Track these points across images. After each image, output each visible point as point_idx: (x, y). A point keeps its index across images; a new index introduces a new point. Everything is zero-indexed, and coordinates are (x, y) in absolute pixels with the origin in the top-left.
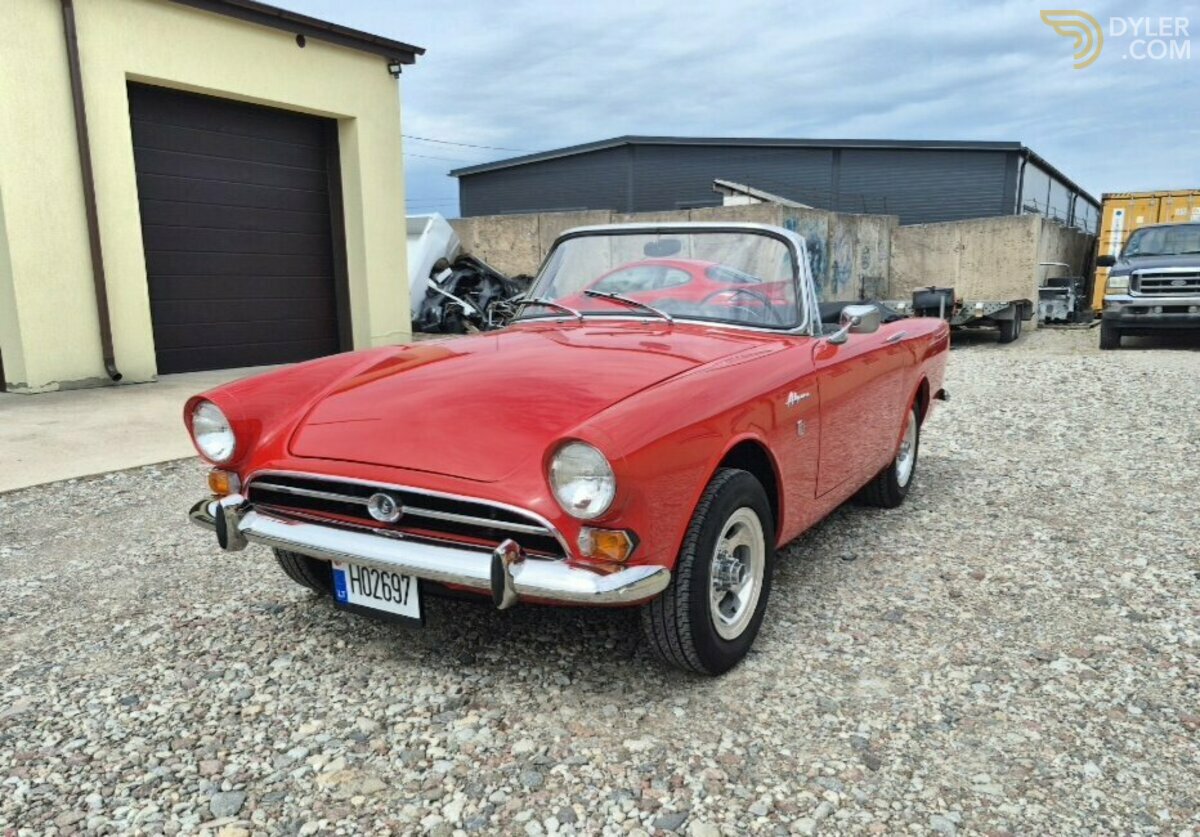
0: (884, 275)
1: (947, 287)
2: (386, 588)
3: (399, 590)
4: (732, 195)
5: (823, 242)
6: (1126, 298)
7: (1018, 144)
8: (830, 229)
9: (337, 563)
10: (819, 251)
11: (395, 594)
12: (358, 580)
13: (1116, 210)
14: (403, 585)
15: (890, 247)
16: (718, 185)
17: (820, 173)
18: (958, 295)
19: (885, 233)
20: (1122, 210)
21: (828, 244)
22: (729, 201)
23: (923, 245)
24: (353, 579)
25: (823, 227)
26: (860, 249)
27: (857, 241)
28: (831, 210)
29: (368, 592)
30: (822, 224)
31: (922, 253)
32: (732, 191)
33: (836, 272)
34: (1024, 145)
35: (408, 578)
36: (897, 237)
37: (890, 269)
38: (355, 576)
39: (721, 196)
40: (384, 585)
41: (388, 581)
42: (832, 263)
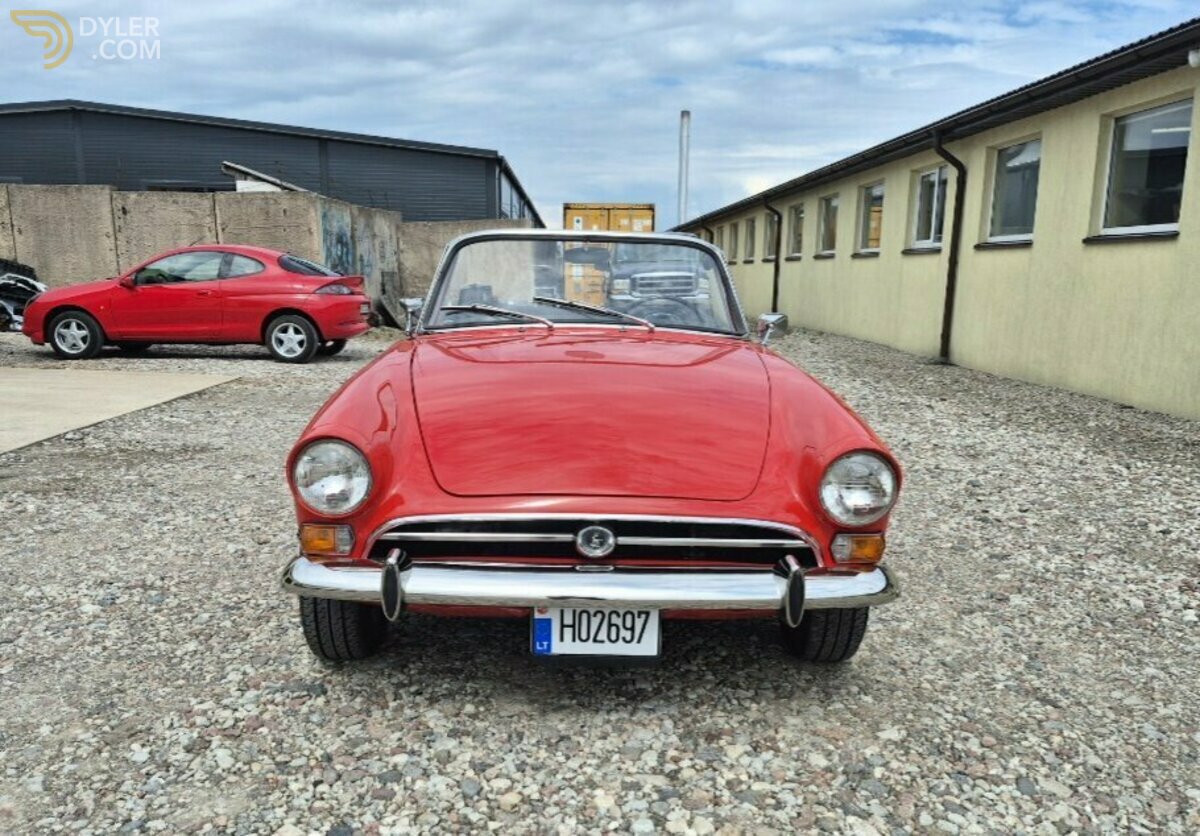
0: (396, 270)
1: (485, 284)
2: (614, 629)
3: (632, 629)
4: (245, 179)
5: (349, 234)
6: (629, 298)
7: (495, 152)
8: (353, 222)
9: (541, 612)
10: (346, 244)
11: (627, 635)
12: (573, 626)
13: (575, 218)
14: (639, 623)
15: (398, 243)
16: (227, 167)
17: (311, 161)
18: (495, 292)
19: (393, 228)
20: (580, 218)
21: (352, 237)
22: (243, 186)
23: (429, 242)
24: (563, 626)
25: (348, 219)
26: (377, 242)
27: (374, 236)
28: (352, 203)
29: (584, 636)
30: (344, 217)
31: (430, 249)
32: (246, 175)
33: (363, 266)
34: (500, 154)
35: (647, 614)
36: (404, 233)
37: (400, 264)
38: (568, 620)
39: (233, 179)
40: (610, 625)
41: (615, 619)
42: (358, 257)
